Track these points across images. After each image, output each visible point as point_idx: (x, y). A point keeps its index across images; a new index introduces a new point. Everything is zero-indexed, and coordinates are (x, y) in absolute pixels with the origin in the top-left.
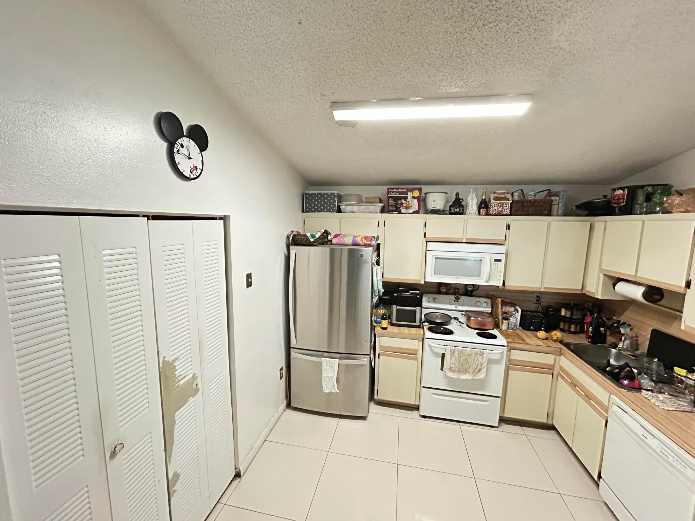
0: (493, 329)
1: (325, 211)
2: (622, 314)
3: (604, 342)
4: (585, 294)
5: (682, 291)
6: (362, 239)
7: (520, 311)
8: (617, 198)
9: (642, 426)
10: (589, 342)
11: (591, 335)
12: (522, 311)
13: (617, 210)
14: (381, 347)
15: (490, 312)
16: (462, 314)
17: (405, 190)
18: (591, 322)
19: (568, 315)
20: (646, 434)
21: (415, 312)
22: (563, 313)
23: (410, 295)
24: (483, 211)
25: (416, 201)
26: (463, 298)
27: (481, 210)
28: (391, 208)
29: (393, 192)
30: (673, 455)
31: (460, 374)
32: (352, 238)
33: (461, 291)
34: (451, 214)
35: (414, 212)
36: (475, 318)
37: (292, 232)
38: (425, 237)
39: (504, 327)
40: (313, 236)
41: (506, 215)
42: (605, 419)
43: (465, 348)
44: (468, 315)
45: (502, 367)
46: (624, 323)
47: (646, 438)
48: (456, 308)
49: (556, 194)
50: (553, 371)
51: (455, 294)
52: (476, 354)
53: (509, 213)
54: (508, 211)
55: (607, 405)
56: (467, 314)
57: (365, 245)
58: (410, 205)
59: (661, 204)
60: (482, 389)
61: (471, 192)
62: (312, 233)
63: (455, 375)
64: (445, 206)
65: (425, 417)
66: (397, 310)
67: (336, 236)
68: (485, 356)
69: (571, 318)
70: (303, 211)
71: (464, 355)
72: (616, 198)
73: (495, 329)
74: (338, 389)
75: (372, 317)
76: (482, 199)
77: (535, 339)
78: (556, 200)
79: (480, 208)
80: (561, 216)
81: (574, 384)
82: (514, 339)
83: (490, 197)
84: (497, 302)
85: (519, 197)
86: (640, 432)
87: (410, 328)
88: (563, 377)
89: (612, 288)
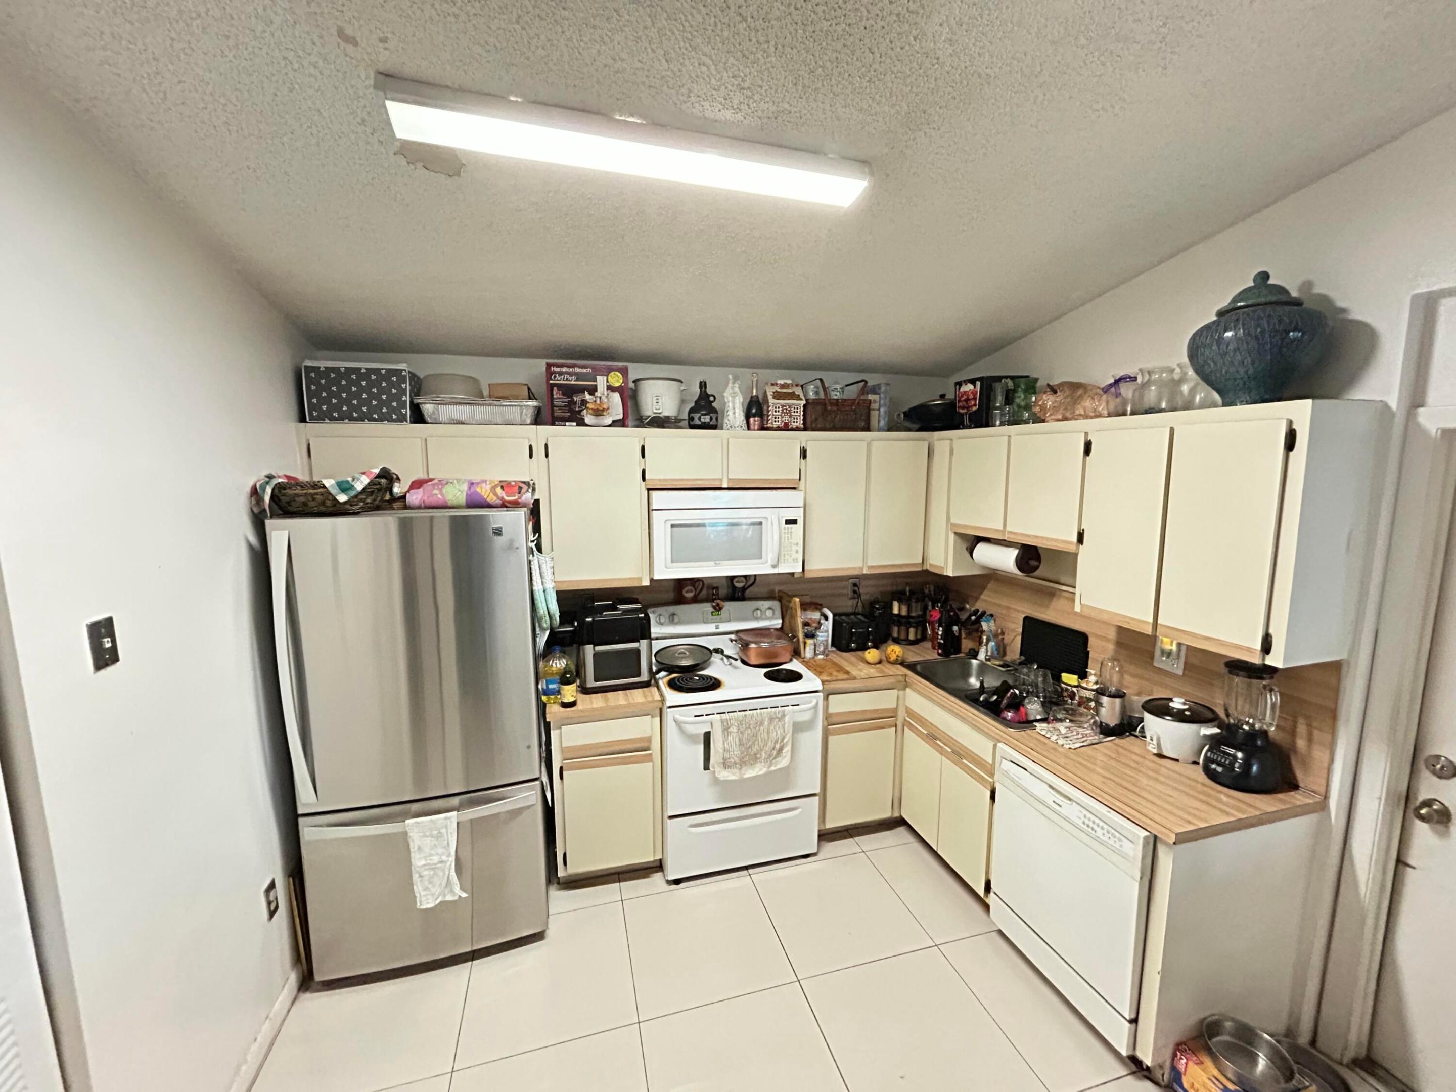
0: (791, 660)
1: (375, 420)
2: (977, 598)
3: (958, 650)
4: (927, 571)
5: (1072, 548)
6: (493, 489)
7: (830, 616)
8: (965, 398)
9: (1050, 786)
10: (939, 654)
11: (942, 641)
12: (834, 615)
13: (966, 421)
14: (563, 750)
15: (779, 626)
16: (732, 640)
17: (589, 370)
18: (940, 619)
19: (904, 613)
20: (1060, 799)
21: (637, 652)
22: (896, 611)
23: (622, 614)
24: (755, 421)
25: (616, 397)
26: (729, 606)
27: (752, 420)
28: (558, 413)
29: (561, 373)
30: (1101, 824)
31: (744, 769)
32: (465, 487)
33: (723, 592)
34: (692, 427)
35: (614, 423)
36: (756, 643)
37: (270, 477)
38: (644, 479)
39: (808, 653)
40: (344, 487)
41: (797, 429)
42: (989, 788)
43: (748, 712)
44: (743, 640)
45: (817, 734)
46: (984, 613)
47: (1060, 806)
48: (717, 628)
49: (874, 390)
50: (896, 720)
51: (713, 601)
52: (771, 720)
53: (802, 426)
54: (800, 423)
55: (991, 762)
56: (741, 639)
57: (504, 505)
58: (605, 407)
59: (1028, 407)
60: (785, 787)
61: (731, 382)
62: (340, 479)
63: (734, 774)
64: (680, 411)
65: (677, 882)
66: (596, 655)
67: (417, 485)
68: (787, 719)
69: (908, 617)
70: (302, 419)
71: (749, 727)
72: (963, 399)
73: (795, 660)
74: (461, 888)
75: (537, 683)
76: (752, 397)
77: (862, 665)
78: (875, 402)
79: (748, 416)
80: (884, 430)
81: (933, 737)
82: (831, 675)
83: (766, 392)
84: (791, 605)
85: (817, 393)
86: (1050, 797)
87: (628, 691)
88: (911, 727)
89: (968, 555)
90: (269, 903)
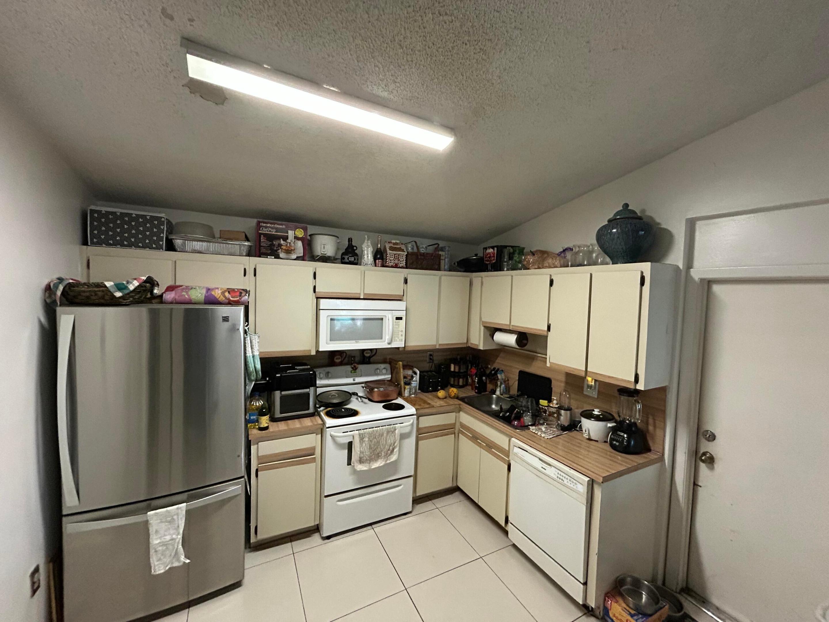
0: (397, 398)
1: (139, 247)
2: (494, 362)
3: (485, 391)
4: (469, 346)
5: (545, 333)
6: (223, 293)
7: (418, 372)
8: (489, 255)
9: (540, 459)
10: (476, 393)
11: (477, 385)
12: (420, 372)
13: (489, 268)
14: (258, 457)
15: (390, 379)
16: (363, 387)
17: (284, 227)
18: (476, 373)
19: (457, 370)
20: (545, 466)
21: (308, 394)
22: (452, 369)
23: (299, 372)
24: (379, 262)
25: (300, 244)
26: (361, 367)
27: (377, 261)
28: (263, 250)
29: (266, 227)
30: (567, 477)
31: (371, 463)
32: (204, 291)
33: (357, 359)
34: (343, 263)
35: (298, 258)
36: (377, 388)
37: (61, 280)
38: (315, 291)
39: (406, 394)
40: (120, 287)
41: (402, 267)
42: (507, 464)
43: (374, 429)
44: (369, 387)
45: (412, 440)
46: (498, 369)
47: (545, 469)
48: (354, 380)
49: (442, 249)
50: (455, 430)
51: (352, 364)
52: (388, 432)
53: (405, 266)
54: (403, 264)
55: (507, 449)
56: (368, 386)
57: (230, 303)
58: (293, 248)
59: (520, 262)
60: (395, 473)
61: (366, 239)
62: (118, 282)
63: (366, 466)
64: (336, 254)
65: (329, 537)
66: (282, 398)
67: (170, 289)
68: (397, 431)
69: (459, 372)
71: (375, 438)
72: (487, 257)
73: (399, 398)
74: (185, 557)
75: (245, 415)
76: (377, 249)
77: (436, 400)
78: (443, 256)
79: (375, 258)
80: (447, 271)
81: (476, 438)
82: (420, 405)
83: (385, 246)
84: (397, 366)
85: (413, 249)
86: (539, 465)
87: (301, 419)
88: (463, 434)
89: (491, 339)
90: (33, 583)
